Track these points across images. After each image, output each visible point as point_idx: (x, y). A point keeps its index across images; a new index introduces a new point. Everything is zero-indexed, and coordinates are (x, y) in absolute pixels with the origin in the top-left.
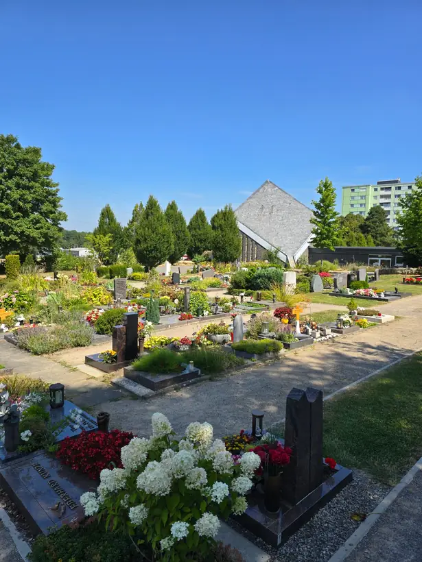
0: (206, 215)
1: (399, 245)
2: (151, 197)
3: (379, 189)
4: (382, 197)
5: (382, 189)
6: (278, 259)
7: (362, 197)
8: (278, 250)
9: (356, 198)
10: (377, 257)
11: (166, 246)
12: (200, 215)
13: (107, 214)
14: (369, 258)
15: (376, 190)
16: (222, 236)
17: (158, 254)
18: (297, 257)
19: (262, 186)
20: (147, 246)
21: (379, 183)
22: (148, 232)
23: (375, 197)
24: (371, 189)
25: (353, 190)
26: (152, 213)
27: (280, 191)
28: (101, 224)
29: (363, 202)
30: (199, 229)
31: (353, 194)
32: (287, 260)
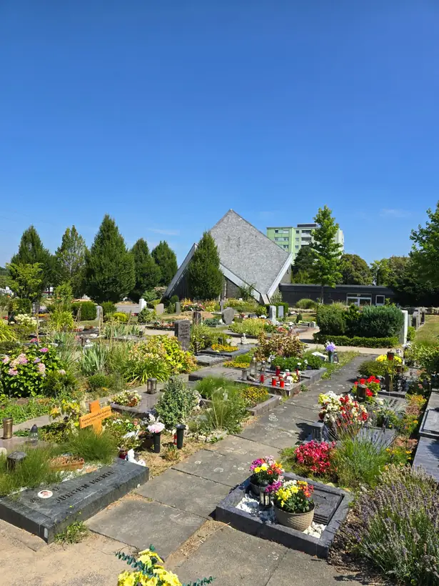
0: (148, 246)
1: (392, 283)
2: (107, 217)
3: (300, 231)
4: (303, 239)
5: (303, 231)
6: (253, 297)
7: (285, 238)
8: (251, 288)
9: (279, 239)
10: (356, 296)
11: (127, 279)
12: (141, 245)
13: (31, 239)
14: (348, 298)
15: (298, 232)
16: (203, 267)
17: (118, 288)
18: (271, 294)
19: (226, 216)
20: (104, 278)
21: (299, 226)
22: (105, 260)
23: (297, 239)
24: (293, 231)
25: (277, 231)
26: (108, 236)
27: (244, 222)
28: (22, 251)
29: (286, 243)
30: (141, 262)
31: (277, 235)
32: (261, 297)
